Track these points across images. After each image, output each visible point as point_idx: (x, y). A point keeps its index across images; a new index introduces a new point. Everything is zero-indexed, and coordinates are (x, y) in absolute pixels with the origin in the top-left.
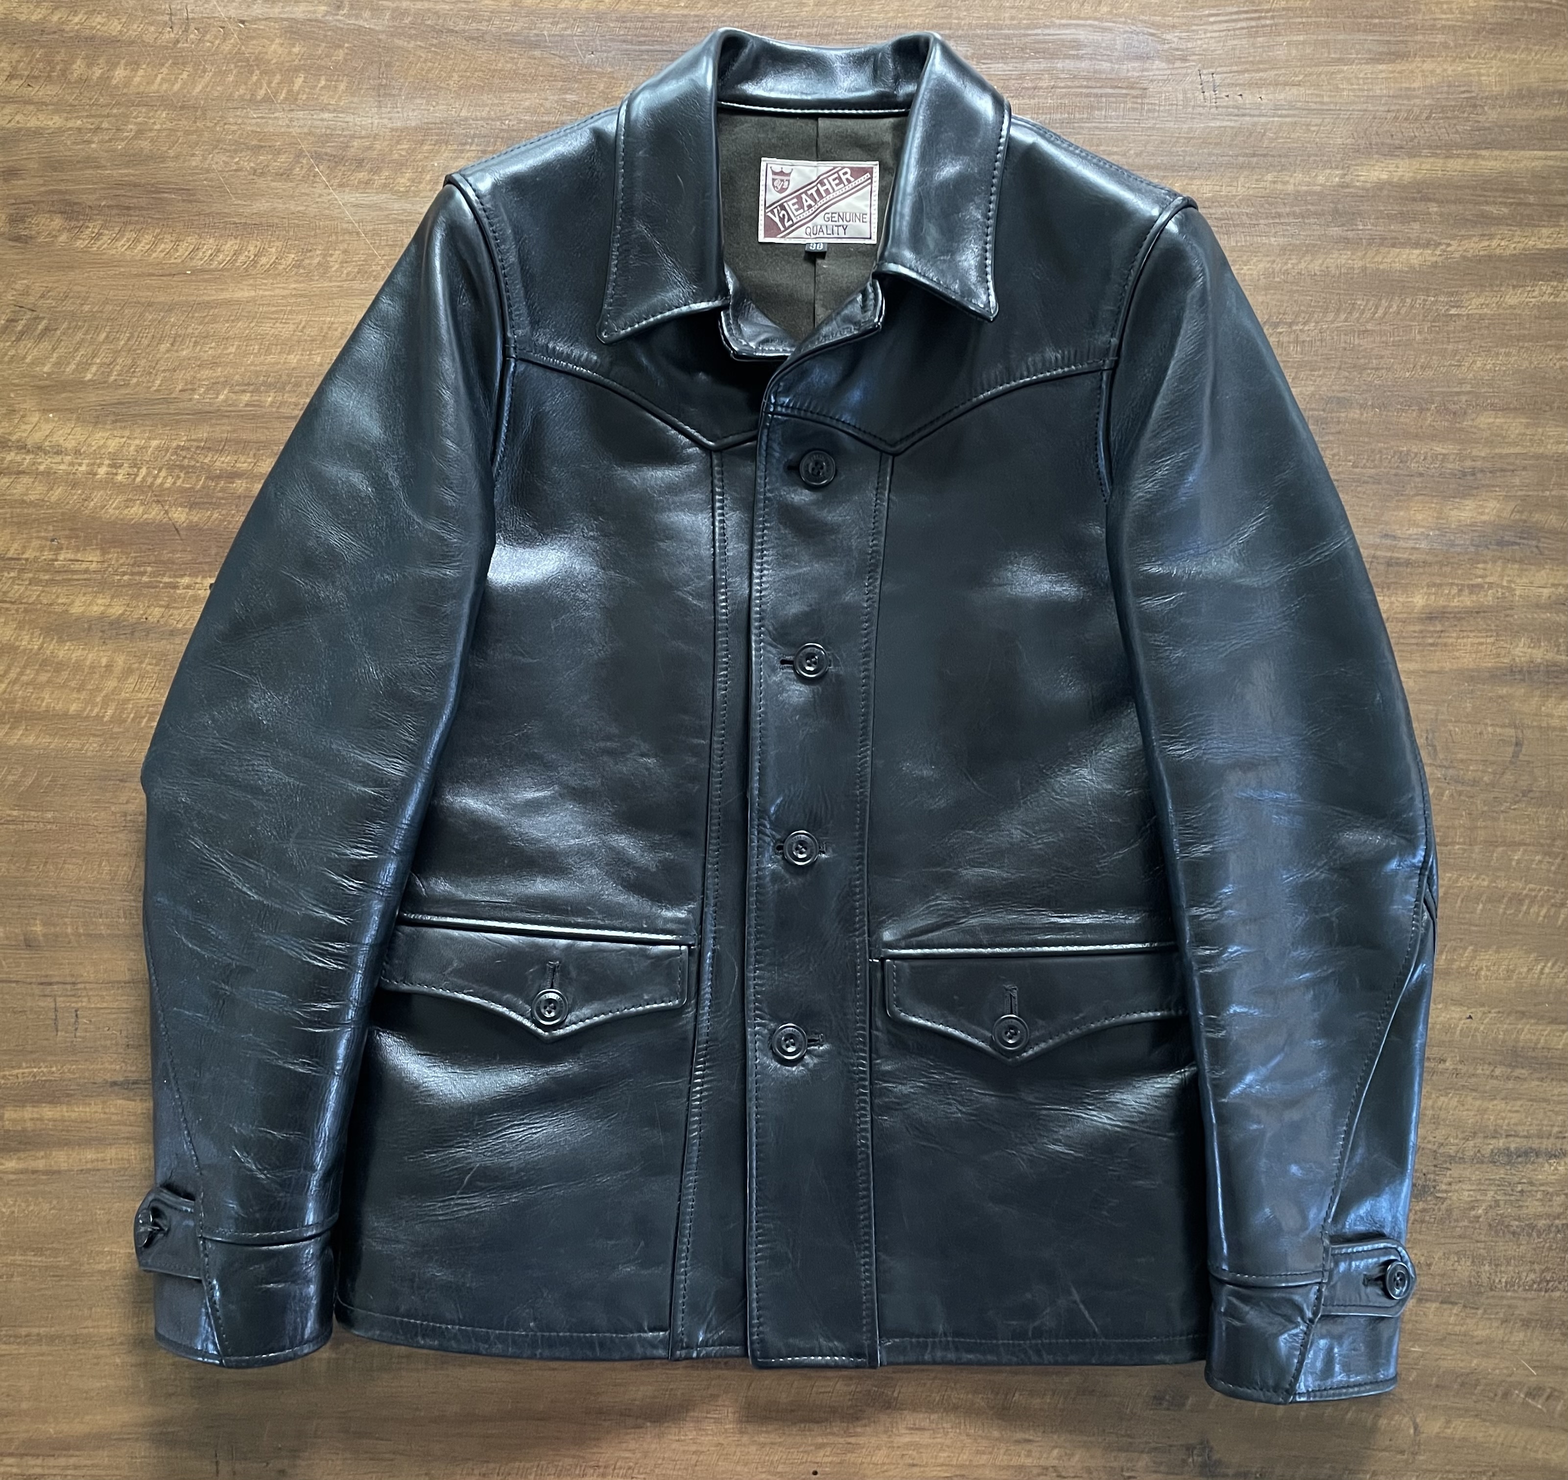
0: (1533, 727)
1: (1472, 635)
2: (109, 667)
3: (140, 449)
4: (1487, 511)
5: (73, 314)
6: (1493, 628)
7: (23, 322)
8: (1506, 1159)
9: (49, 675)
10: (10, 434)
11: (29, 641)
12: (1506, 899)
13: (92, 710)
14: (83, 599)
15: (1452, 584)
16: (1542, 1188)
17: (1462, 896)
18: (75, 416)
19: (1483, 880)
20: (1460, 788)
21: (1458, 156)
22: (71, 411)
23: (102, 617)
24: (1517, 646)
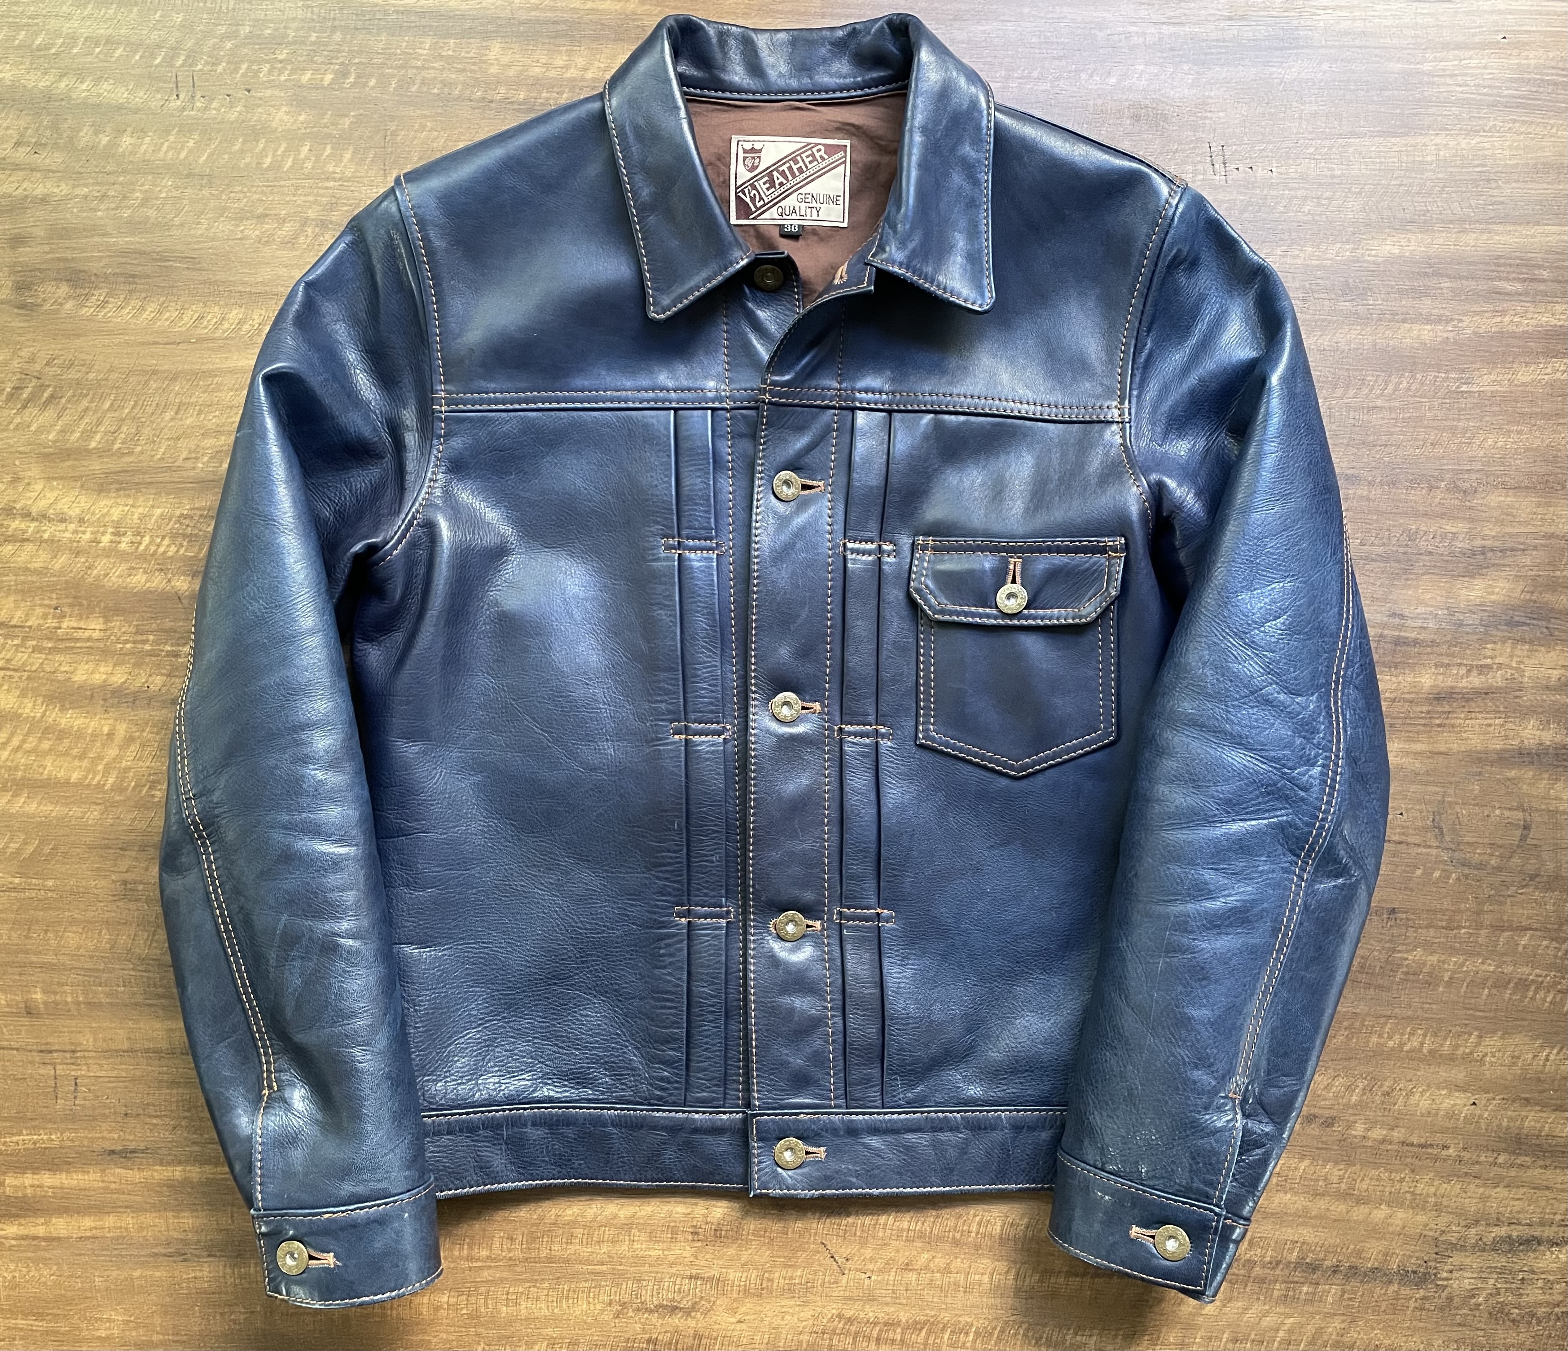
0: (1543, 810)
1: (1480, 716)
2: (111, 735)
3: (143, 518)
4: (1496, 590)
5: (78, 383)
6: (1502, 709)
7: (30, 389)
8: (1507, 1247)
9: (51, 743)
10: (14, 501)
11: (30, 708)
12: (1512, 985)
13: (93, 779)
14: (86, 667)
15: (1460, 665)
16: (1543, 1276)
17: (1468, 980)
18: (79, 483)
19: (1490, 965)
20: (1467, 871)
21: (1472, 231)
22: (75, 479)
23: (104, 686)
24: (1525, 728)
